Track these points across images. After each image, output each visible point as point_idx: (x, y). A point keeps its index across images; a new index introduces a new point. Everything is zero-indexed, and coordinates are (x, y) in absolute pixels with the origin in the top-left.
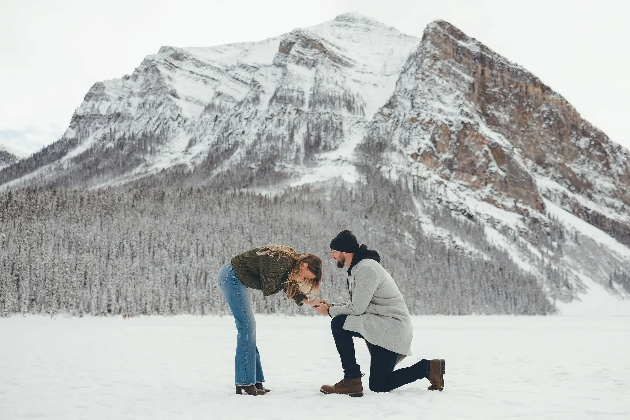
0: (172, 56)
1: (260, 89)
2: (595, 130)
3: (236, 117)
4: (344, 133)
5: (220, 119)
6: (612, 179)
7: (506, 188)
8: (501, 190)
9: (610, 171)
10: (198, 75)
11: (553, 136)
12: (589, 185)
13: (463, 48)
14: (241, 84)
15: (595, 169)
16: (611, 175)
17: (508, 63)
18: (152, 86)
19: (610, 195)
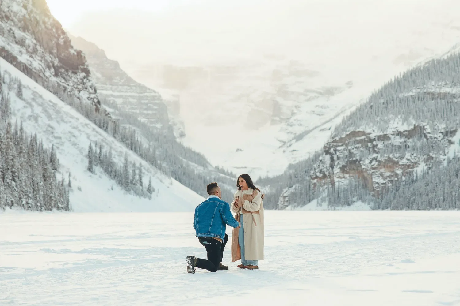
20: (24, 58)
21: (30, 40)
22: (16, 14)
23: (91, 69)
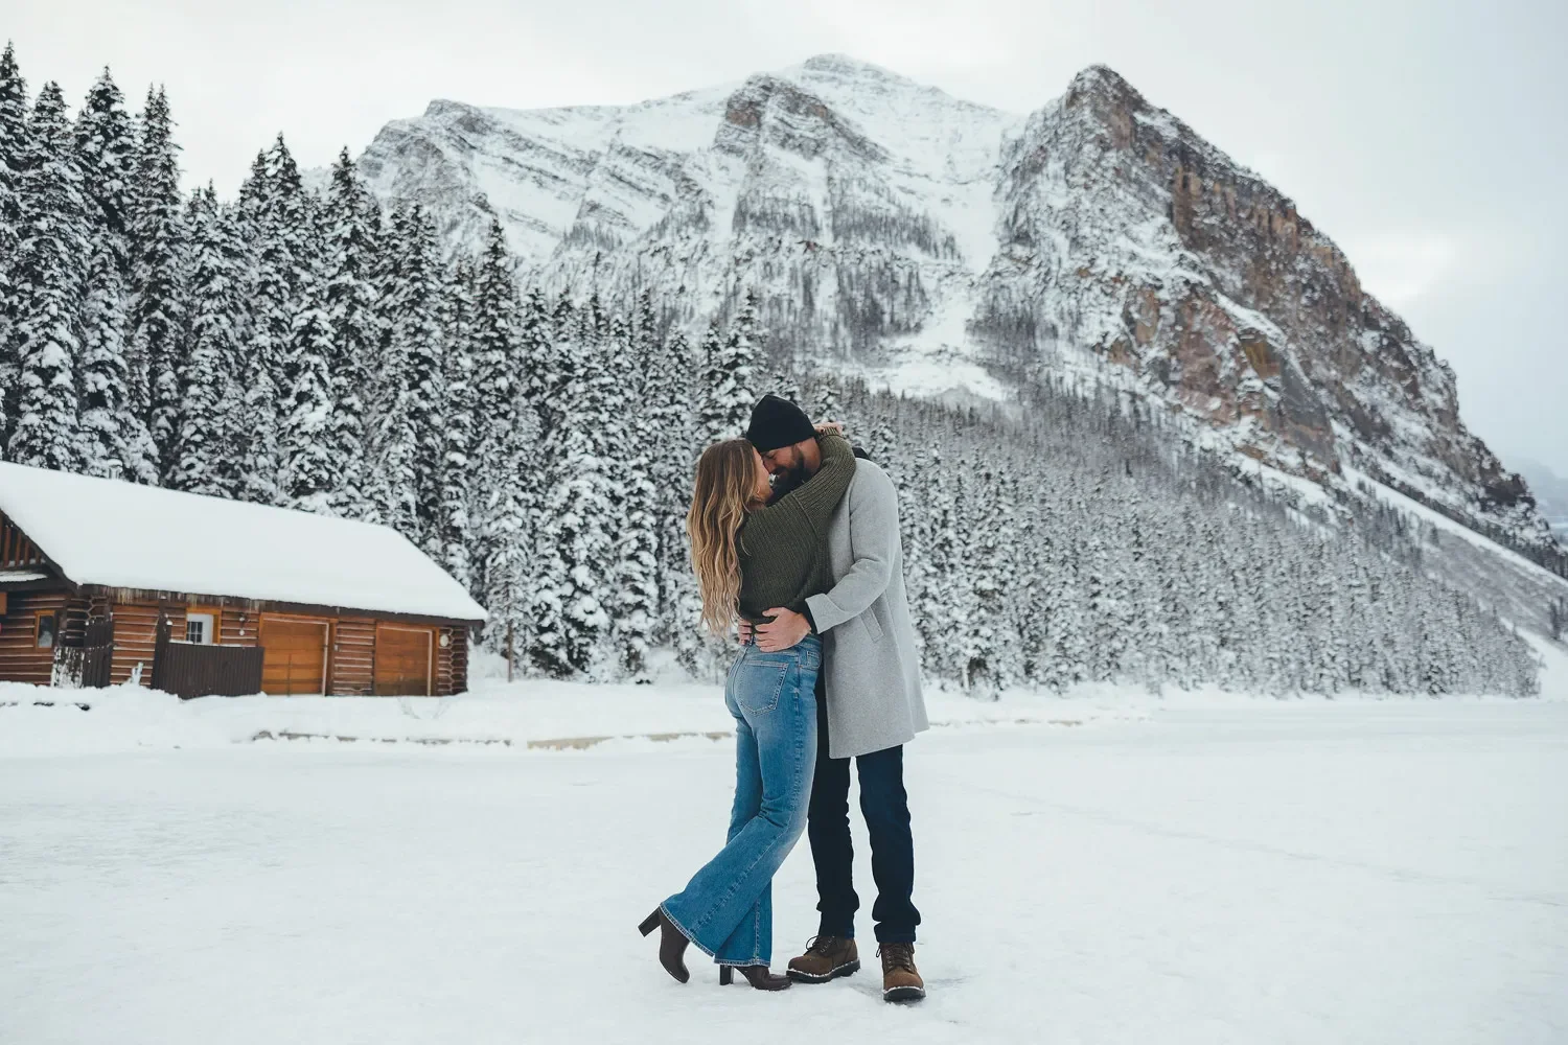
0: (460, 121)
1: (703, 198)
2: (1388, 316)
3: (653, 255)
4: (928, 296)
5: (607, 260)
6: (1424, 417)
7: (1282, 426)
8: (1273, 429)
9: (1419, 400)
10: (520, 166)
11: (1321, 323)
12: (1386, 429)
13: (1148, 129)
14: (628, 190)
15: (1391, 395)
16: (1423, 410)
17: (1232, 165)
18: (424, 185)
19: (1423, 450)
20: (1433, 493)
21: (1439, 468)
22: (1416, 437)
23: (1535, 496)
